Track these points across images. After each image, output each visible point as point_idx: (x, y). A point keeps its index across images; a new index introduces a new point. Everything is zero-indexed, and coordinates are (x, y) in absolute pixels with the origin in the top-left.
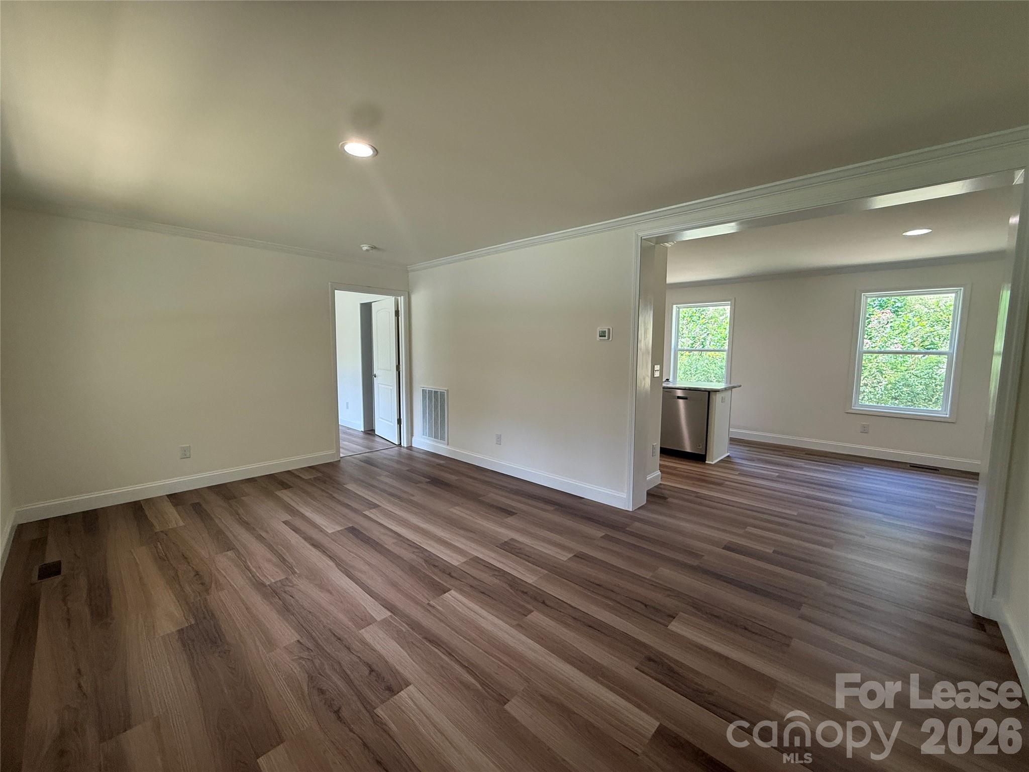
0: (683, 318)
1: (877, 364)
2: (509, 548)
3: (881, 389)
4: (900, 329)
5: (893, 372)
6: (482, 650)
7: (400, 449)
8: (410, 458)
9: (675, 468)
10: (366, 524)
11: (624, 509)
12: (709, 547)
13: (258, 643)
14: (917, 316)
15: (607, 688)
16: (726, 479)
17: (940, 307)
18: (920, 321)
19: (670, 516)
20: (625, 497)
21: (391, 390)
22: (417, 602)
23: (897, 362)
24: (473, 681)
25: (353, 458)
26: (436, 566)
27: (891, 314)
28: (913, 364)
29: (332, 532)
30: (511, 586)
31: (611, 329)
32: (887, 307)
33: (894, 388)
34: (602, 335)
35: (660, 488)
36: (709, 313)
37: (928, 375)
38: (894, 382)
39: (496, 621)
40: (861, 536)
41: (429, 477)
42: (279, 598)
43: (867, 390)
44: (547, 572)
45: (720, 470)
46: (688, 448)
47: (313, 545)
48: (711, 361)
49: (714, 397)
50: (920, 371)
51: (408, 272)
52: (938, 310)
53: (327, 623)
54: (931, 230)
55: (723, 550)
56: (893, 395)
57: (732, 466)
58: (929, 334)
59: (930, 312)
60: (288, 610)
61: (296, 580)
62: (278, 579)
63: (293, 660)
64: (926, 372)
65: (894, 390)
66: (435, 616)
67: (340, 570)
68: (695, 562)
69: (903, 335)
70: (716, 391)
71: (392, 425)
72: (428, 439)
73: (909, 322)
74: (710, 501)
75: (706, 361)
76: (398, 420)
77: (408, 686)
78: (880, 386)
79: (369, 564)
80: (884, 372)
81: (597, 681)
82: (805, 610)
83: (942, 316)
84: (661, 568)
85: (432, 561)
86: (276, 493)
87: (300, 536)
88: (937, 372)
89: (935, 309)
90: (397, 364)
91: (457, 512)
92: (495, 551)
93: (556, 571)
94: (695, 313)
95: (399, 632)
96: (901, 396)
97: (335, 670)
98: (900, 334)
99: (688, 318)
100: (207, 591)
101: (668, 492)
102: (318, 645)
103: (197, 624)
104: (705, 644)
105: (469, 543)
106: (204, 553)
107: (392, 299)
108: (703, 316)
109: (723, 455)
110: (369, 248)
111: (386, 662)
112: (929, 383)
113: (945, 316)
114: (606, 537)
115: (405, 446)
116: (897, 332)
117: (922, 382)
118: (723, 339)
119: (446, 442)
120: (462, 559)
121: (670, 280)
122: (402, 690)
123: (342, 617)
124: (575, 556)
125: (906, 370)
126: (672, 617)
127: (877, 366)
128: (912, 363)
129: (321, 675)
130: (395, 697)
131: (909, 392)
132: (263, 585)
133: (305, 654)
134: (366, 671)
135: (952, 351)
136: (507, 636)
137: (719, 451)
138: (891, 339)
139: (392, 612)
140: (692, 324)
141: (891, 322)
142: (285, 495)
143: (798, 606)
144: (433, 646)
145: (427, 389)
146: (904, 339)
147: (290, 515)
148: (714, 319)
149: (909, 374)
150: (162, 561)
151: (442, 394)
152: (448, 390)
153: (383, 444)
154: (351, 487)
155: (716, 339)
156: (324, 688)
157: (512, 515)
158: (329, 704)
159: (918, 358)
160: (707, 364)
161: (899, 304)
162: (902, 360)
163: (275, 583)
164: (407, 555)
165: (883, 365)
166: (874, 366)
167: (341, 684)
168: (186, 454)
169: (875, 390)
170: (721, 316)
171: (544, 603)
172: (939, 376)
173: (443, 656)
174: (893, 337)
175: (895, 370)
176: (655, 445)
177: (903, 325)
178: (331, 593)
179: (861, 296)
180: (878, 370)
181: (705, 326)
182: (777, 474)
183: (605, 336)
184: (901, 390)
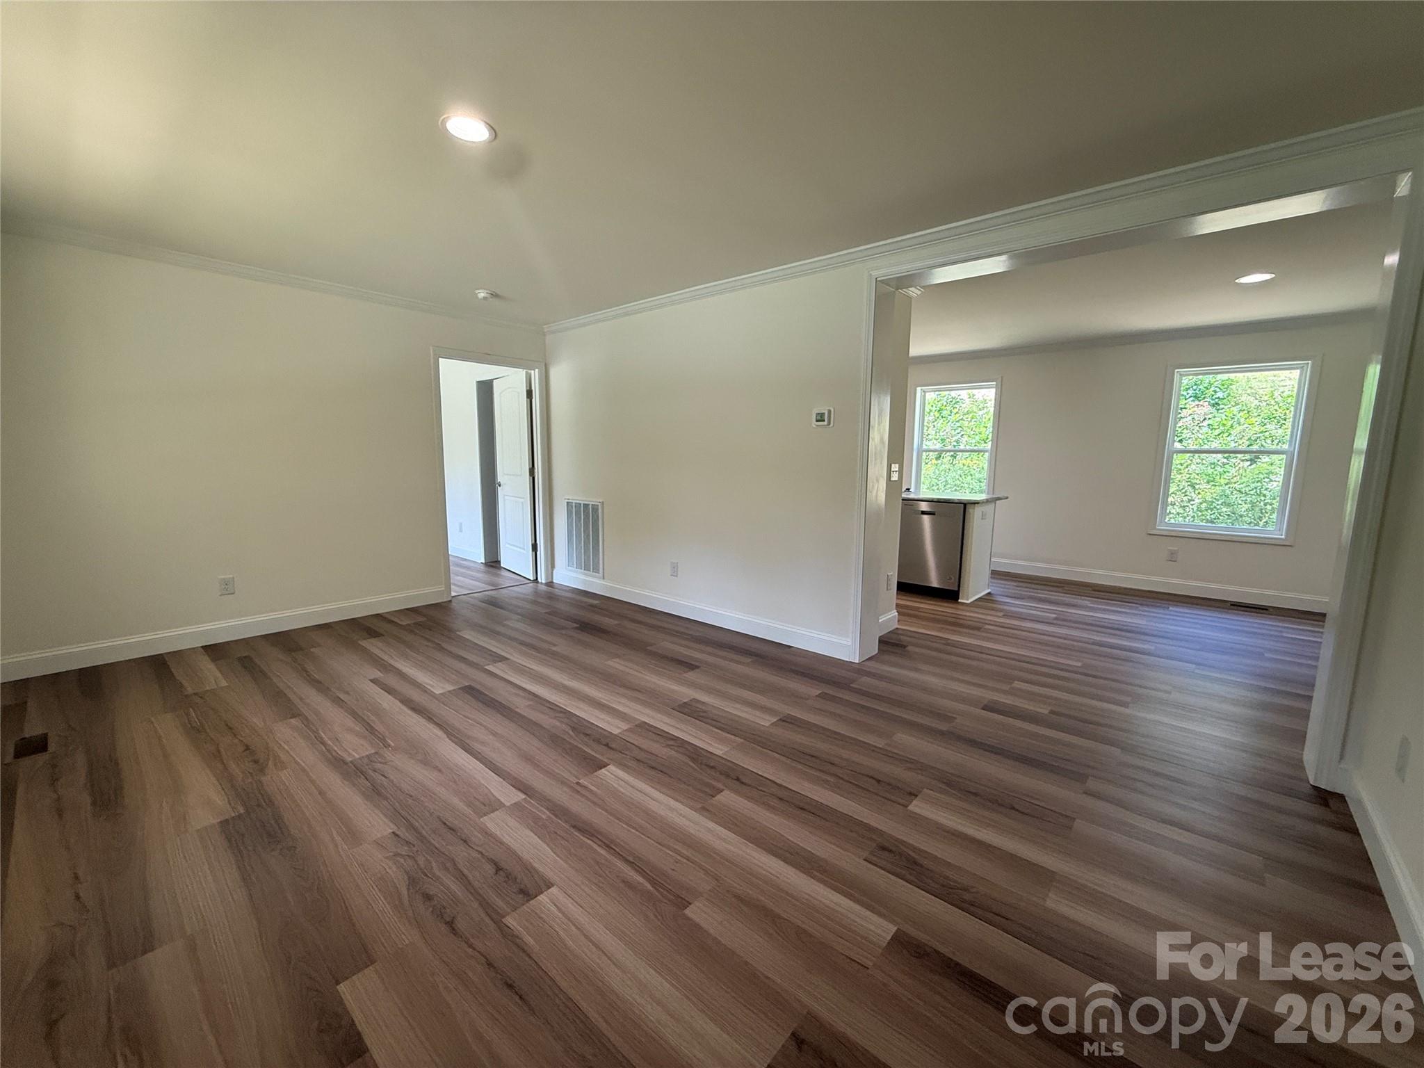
0: (929, 413)
1: (1188, 476)
2: (690, 711)
3: (1193, 509)
4: (1221, 428)
5: (1209, 486)
6: (654, 841)
7: (537, 586)
8: (551, 597)
9: (917, 609)
10: (489, 681)
11: (848, 660)
12: (962, 707)
13: (338, 838)
14: (1244, 410)
15: (825, 885)
16: (987, 622)
17: (1274, 399)
18: (1248, 417)
19: (910, 669)
20: (849, 644)
21: (522, 503)
22: (563, 782)
23: (1215, 473)
24: (640, 879)
25: (470, 597)
26: (588, 735)
27: (1210, 408)
28: (1235, 476)
29: (441, 692)
30: (693, 760)
31: (832, 410)
32: (1204, 398)
33: (1209, 509)
34: (820, 418)
35: (898, 634)
36: (964, 406)
37: (1255, 490)
38: (1210, 500)
39: (672, 803)
40: (1166, 692)
41: (575, 621)
42: (366, 778)
43: (1173, 511)
44: (742, 740)
45: (977, 610)
46: (934, 583)
47: (414, 709)
48: (966, 472)
49: (971, 510)
50: (1245, 485)
51: (544, 334)
52: (1273, 402)
53: (434, 809)
54: (1274, 276)
55: (983, 711)
56: (1208, 517)
57: (995, 606)
58: (1259, 435)
59: (1261, 405)
60: (379, 794)
61: (390, 755)
62: (364, 755)
63: (387, 858)
64: (1253, 486)
65: (1209, 511)
66: (587, 799)
67: (453, 741)
68: (944, 727)
69: (1224, 436)
70: (975, 503)
71: (525, 552)
72: (577, 572)
73: (1232, 418)
74: (962, 648)
75: (959, 472)
76: (532, 545)
77: (549, 888)
78: (1192, 505)
79: (495, 734)
80: (1197, 487)
81: (813, 877)
82: (1091, 784)
83: (1276, 410)
84: (899, 734)
85: (582, 728)
86: (360, 642)
87: (396, 698)
88: (1267, 487)
89: (1268, 402)
90: (531, 467)
91: (616, 665)
92: (669, 715)
93: (754, 739)
94: (946, 406)
95: (536, 819)
96: (1218, 518)
97: (447, 869)
98: (1221, 435)
99: (936, 413)
100: (262, 770)
101: (908, 639)
102: (422, 838)
103: (247, 812)
104: (960, 828)
105: (632, 704)
106: (257, 722)
107: (521, 374)
108: (956, 410)
109: (980, 592)
110: (488, 296)
111: (520, 858)
112: (1255, 501)
113: (1280, 411)
114: (823, 696)
115: (544, 582)
116: (1217, 432)
117: (1246, 500)
118: (983, 442)
119: (601, 575)
120: (624, 726)
121: (915, 351)
122: (542, 893)
123: (456, 801)
124: (780, 719)
125: (1226, 484)
126: (913, 795)
127: (1189, 478)
128: (1235, 474)
129: (426, 875)
130: (532, 902)
131: (1229, 513)
132: (345, 763)
133: (404, 850)
134: (489, 869)
135: (1292, 449)
136: (687, 823)
137: (976, 587)
138: (1208, 441)
139: (525, 794)
140: (941, 421)
141: (1209, 419)
142: (374, 646)
143: (1081, 778)
144: (584, 836)
145: (574, 501)
146: (1225, 442)
147: (380, 671)
148: (971, 415)
149: (1231, 489)
150: (195, 732)
151: (595, 508)
152: (603, 502)
153: (511, 579)
154: (468, 634)
155: (974, 441)
156: (431, 893)
157: (693, 669)
158: (440, 914)
159: (1243, 467)
160: (961, 476)
161: (1220, 395)
162: (1221, 470)
163: (360, 759)
164: (547, 721)
165: (1196, 477)
166: (1184, 478)
167: (455, 887)
168: (228, 588)
169: (1184, 510)
170: (980, 410)
171: (738, 779)
172: (1270, 491)
173: (599, 849)
174: (1211, 439)
175: (1213, 483)
176: (891, 575)
177: (1225, 422)
178: (440, 771)
179: (1174, 374)
180: (1189, 483)
181: (958, 424)
182: (1054, 616)
183: (824, 421)
184: (1219, 511)
